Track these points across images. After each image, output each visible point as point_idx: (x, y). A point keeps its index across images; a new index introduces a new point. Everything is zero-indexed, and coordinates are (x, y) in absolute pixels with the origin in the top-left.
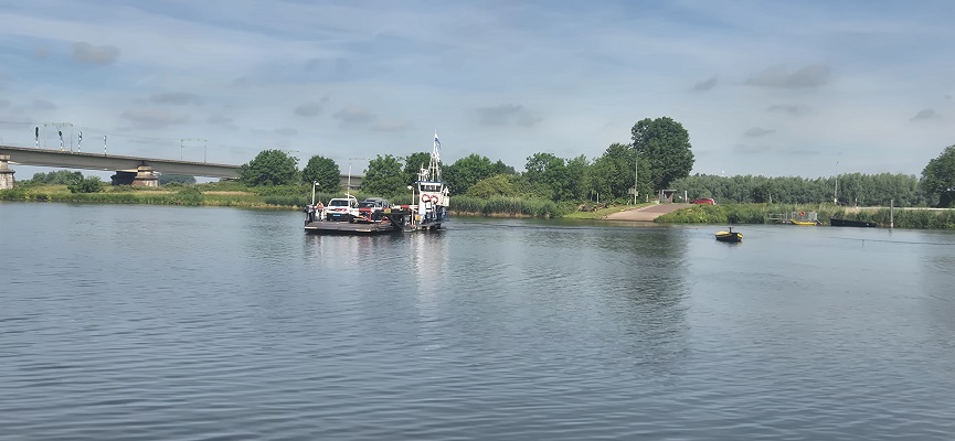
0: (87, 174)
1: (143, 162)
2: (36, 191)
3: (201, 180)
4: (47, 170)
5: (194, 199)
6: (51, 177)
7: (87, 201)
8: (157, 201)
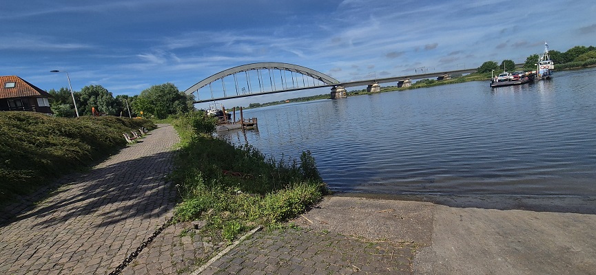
0: (430, 79)
1: (446, 73)
2: (417, 86)
3: (464, 75)
4: (419, 80)
5: (463, 81)
6: (421, 81)
7: (431, 86)
8: (451, 83)
